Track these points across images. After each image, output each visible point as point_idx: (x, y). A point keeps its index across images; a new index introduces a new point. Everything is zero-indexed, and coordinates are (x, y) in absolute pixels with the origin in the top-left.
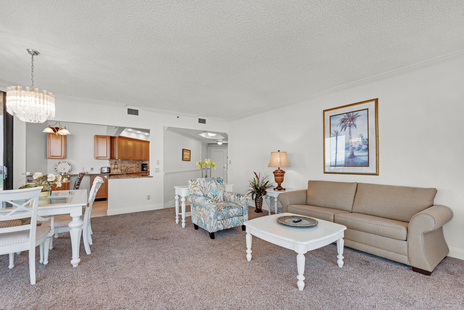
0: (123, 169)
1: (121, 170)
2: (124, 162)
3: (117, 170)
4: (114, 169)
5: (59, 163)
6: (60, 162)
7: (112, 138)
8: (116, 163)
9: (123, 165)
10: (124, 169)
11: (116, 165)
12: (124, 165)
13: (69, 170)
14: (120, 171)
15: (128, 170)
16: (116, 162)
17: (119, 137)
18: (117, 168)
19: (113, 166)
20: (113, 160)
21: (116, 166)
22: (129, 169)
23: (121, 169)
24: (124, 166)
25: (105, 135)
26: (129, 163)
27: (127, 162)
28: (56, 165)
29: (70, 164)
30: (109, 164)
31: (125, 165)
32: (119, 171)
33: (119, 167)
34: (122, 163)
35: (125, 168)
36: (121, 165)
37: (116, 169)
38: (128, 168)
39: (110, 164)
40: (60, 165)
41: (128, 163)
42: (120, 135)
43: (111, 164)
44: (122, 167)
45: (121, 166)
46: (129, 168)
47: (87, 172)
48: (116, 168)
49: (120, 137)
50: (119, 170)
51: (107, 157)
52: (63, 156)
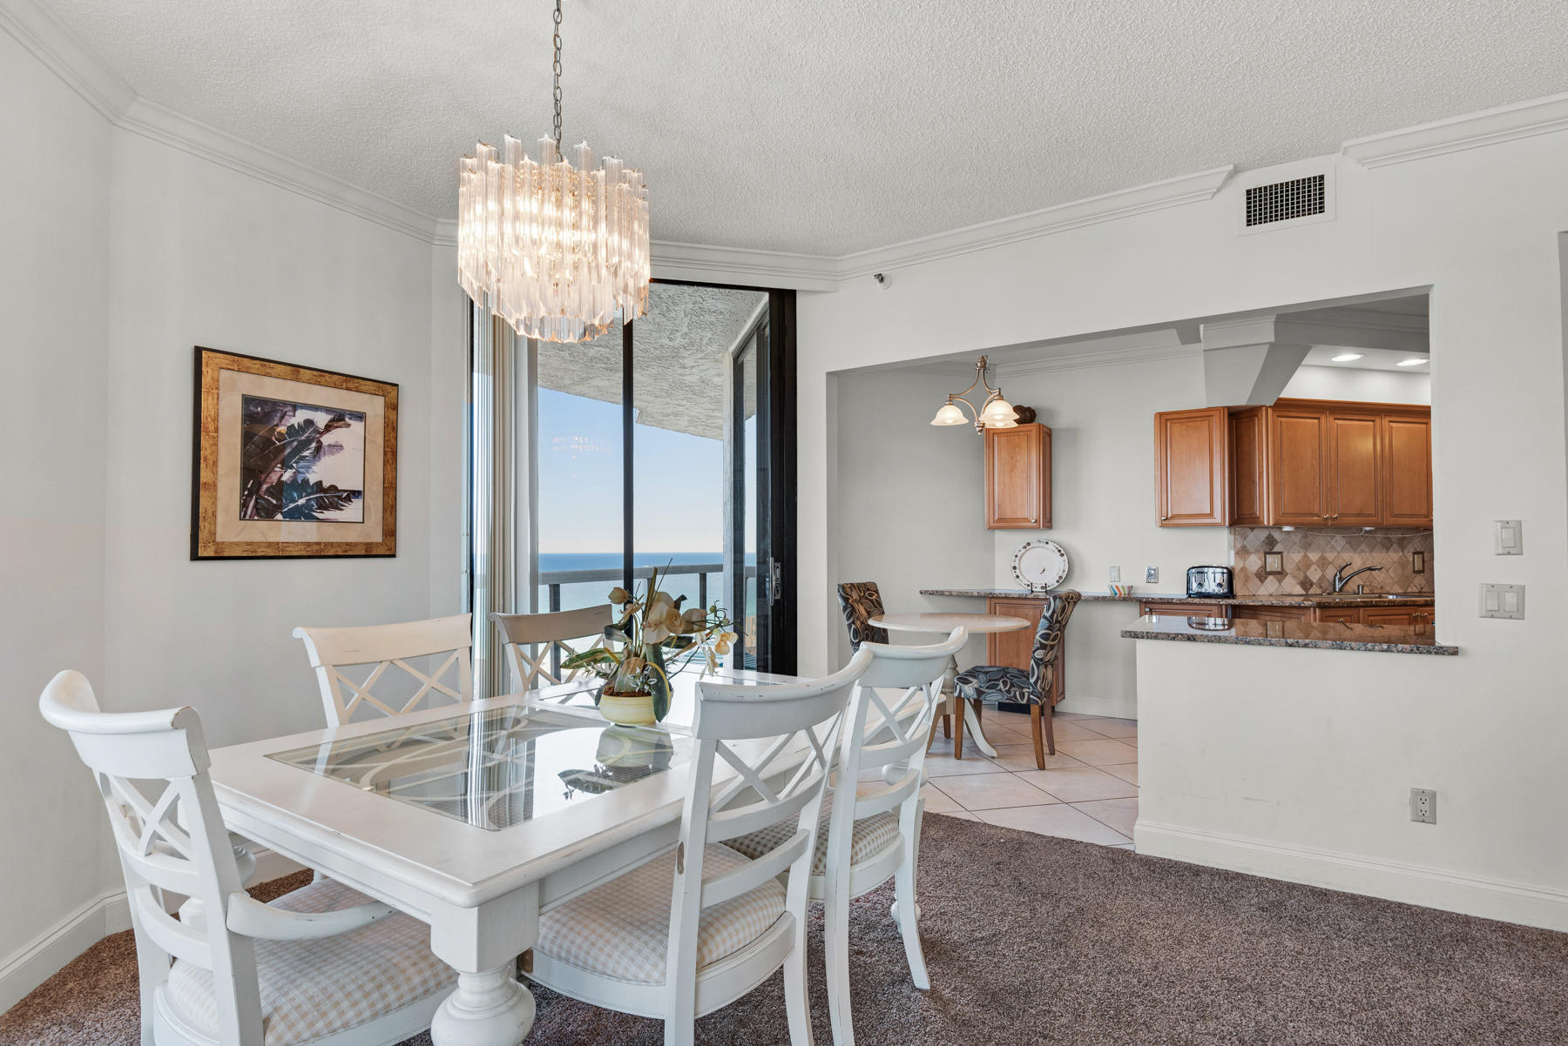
0: (1314, 575)
1: (1306, 584)
2: (1320, 539)
3: (1280, 582)
4: (1263, 575)
5: (1025, 547)
6: (1029, 544)
7: (1239, 420)
8: (1270, 546)
9: (1314, 556)
10: (1322, 578)
11: (1270, 558)
12: (1323, 558)
13: (1061, 577)
14: (1299, 590)
15: (1352, 586)
16: (1271, 542)
17: (1276, 404)
18: (1279, 573)
19: (1254, 562)
20: (1252, 529)
21: (1273, 563)
22: (1357, 580)
23: (1306, 577)
24: (1323, 563)
25: (1204, 406)
26: (1353, 545)
27: (1339, 541)
28: (1016, 556)
29: (1062, 552)
30: (1232, 553)
31: (1330, 556)
32: (1292, 586)
33: (1289, 568)
34: (1307, 546)
35: (1330, 572)
36: (1305, 556)
37: (1271, 577)
38: (1345, 573)
39: (1237, 553)
40: (1030, 553)
41: (1349, 543)
42: (1282, 396)
43: (1242, 552)
44: (1308, 566)
45: (1307, 564)
46: (1352, 576)
47: (1131, 588)
48: (1271, 573)
49: (1288, 407)
50: (1294, 581)
51: (1211, 515)
52: (1035, 517)
